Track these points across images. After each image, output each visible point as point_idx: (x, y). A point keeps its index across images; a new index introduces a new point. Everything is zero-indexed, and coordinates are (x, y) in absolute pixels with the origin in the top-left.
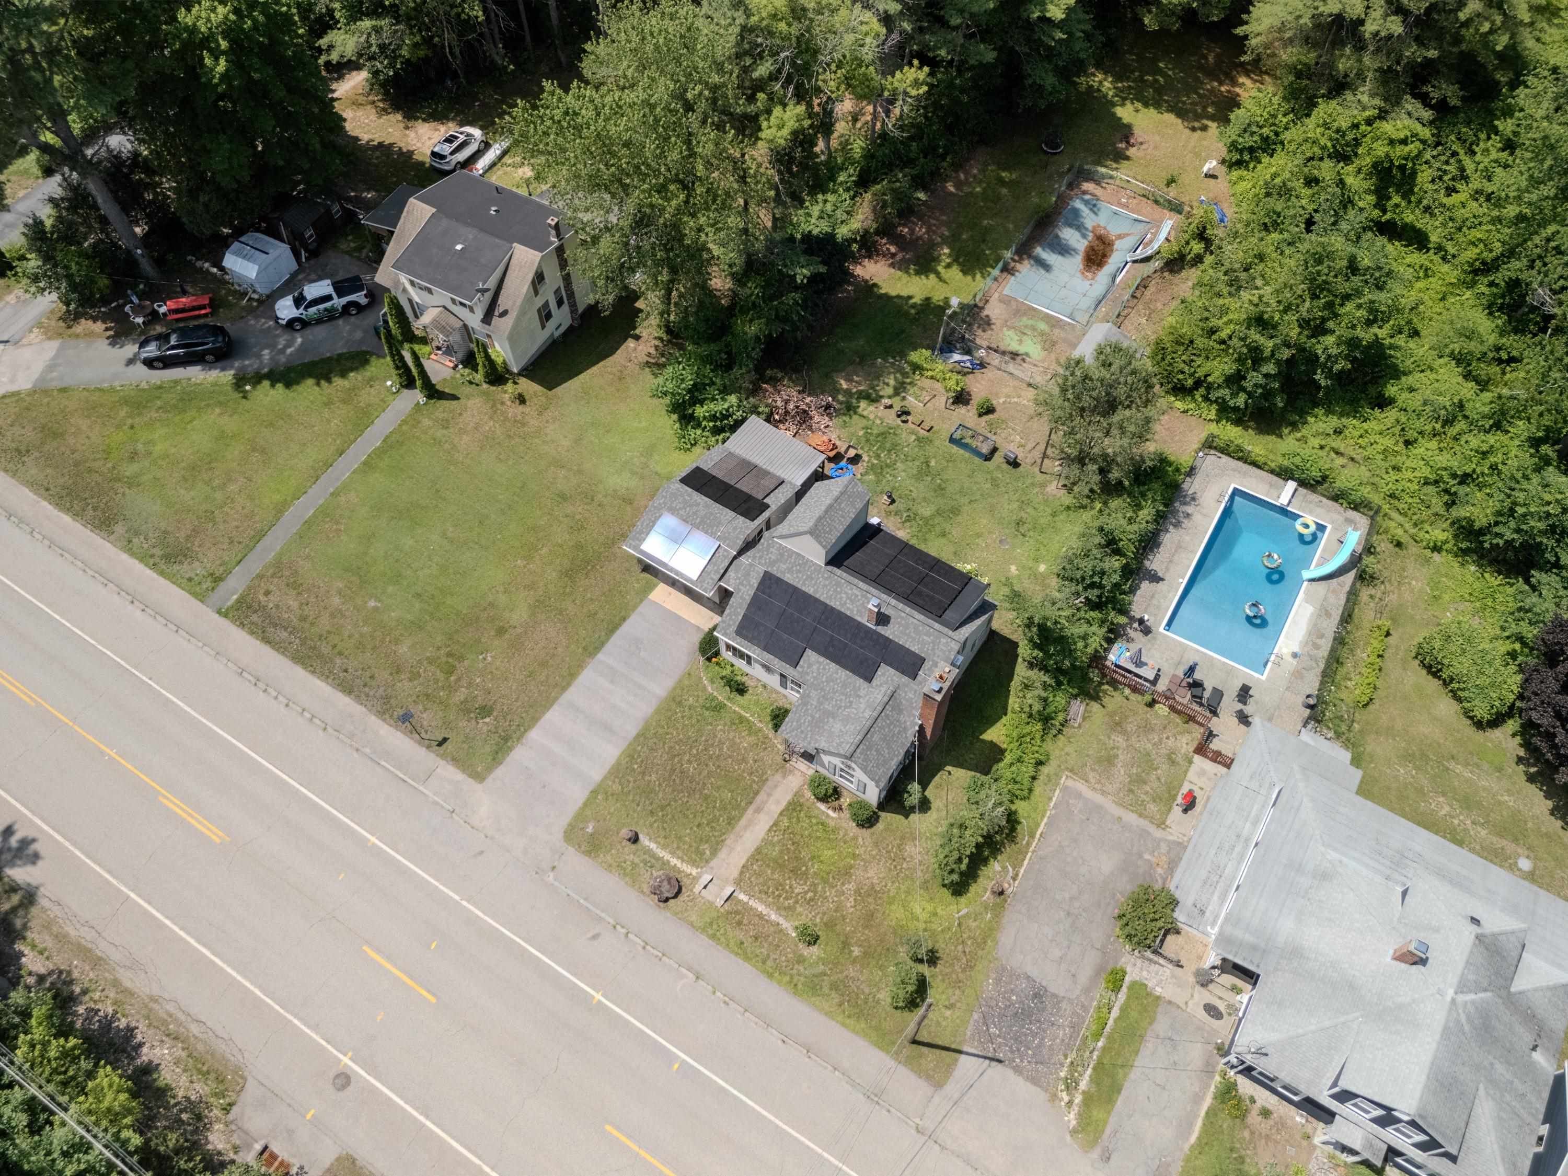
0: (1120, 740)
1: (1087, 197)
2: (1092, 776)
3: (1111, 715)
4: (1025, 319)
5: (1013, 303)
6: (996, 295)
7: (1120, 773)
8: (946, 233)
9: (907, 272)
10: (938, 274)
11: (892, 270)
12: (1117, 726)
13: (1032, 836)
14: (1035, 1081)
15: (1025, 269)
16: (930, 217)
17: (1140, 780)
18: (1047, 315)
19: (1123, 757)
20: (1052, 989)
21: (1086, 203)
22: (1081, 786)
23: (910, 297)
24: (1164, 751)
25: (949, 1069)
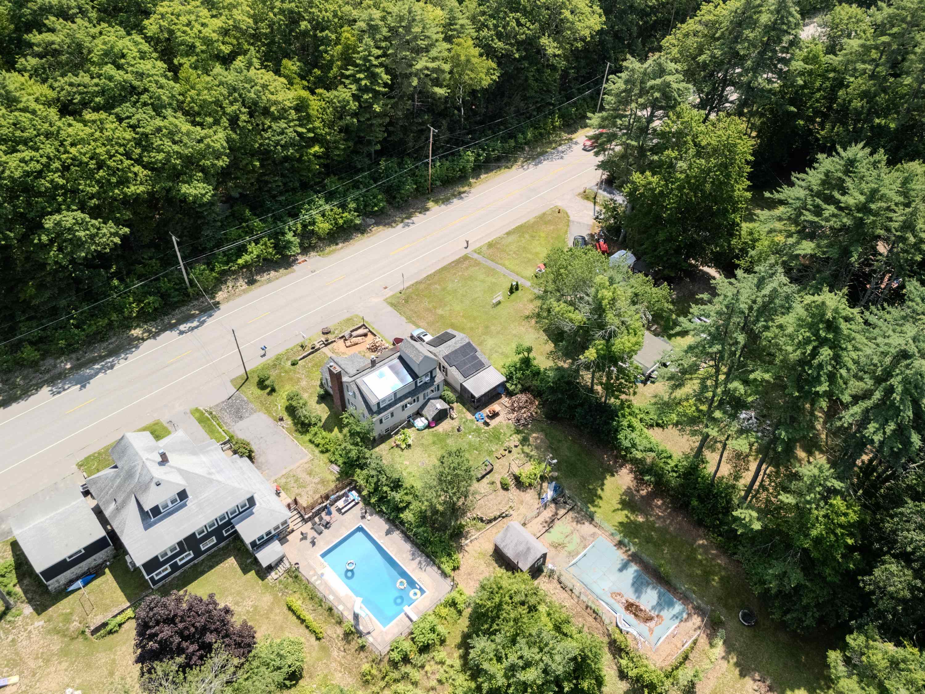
0: (317, 480)
1: (685, 616)
2: (307, 466)
3: (328, 482)
4: (579, 541)
5: (592, 539)
6: (599, 532)
7: (303, 476)
8: (657, 525)
9: (623, 494)
10: (621, 510)
11: (625, 487)
12: (323, 482)
13: (295, 438)
14: (217, 405)
15: (620, 555)
16: (672, 520)
17: (297, 480)
18: (578, 554)
19: (308, 478)
20: (240, 422)
21: (681, 613)
22: (305, 460)
23: (602, 490)
24: (303, 493)
25: (235, 386)
